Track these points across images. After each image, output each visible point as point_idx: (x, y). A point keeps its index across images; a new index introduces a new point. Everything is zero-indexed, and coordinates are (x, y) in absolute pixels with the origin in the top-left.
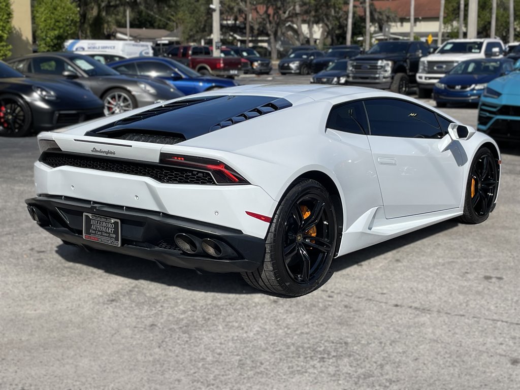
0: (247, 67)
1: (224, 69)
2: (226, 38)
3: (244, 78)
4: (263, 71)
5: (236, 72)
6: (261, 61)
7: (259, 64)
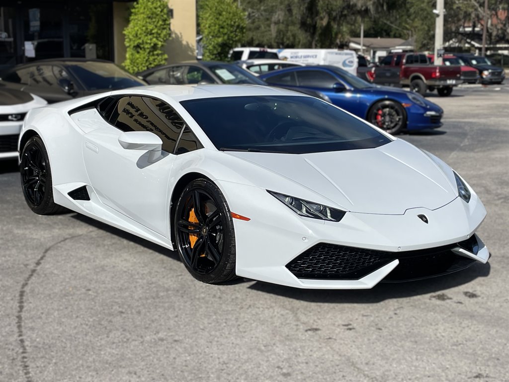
0: (475, 76)
1: (440, 79)
2: (461, 45)
3: (468, 88)
4: (493, 80)
5: (454, 82)
6: (492, 69)
7: (490, 73)
